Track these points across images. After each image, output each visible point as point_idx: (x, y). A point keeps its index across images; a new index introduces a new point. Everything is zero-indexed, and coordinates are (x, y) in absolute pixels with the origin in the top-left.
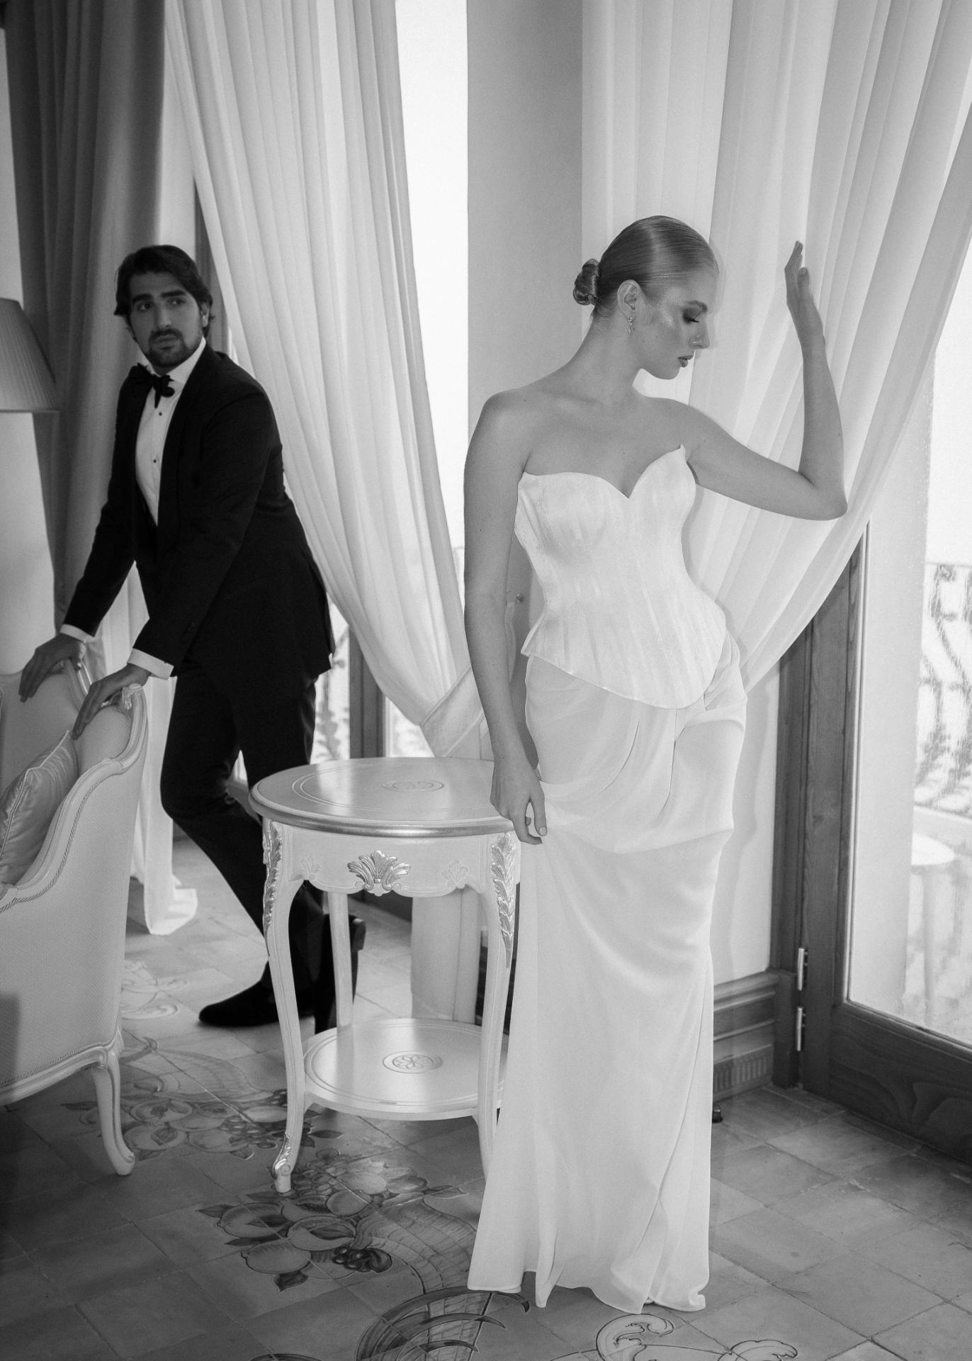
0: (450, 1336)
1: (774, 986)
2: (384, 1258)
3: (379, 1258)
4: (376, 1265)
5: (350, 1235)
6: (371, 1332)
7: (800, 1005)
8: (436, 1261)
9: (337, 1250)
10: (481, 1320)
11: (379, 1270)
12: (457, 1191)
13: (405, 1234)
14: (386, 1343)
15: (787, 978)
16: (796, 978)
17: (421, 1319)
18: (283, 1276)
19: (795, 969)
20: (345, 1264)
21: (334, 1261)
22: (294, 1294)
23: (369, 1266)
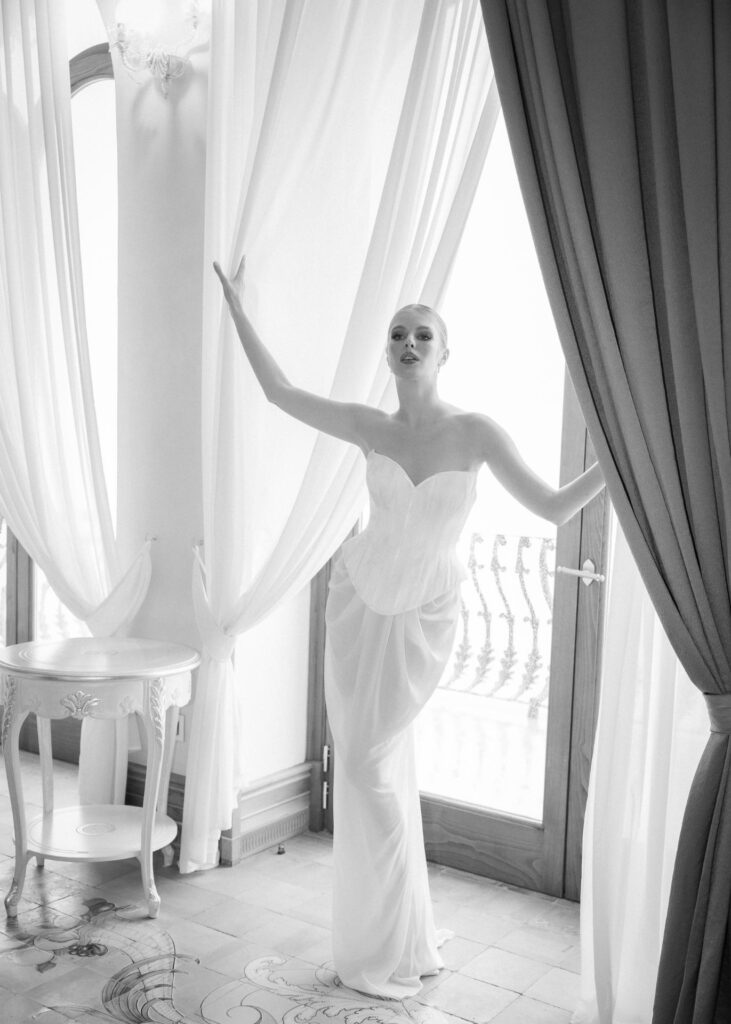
0: (157, 983)
1: (310, 771)
2: (102, 948)
3: (99, 948)
4: (97, 952)
5: (76, 938)
6: (106, 988)
7: (325, 780)
8: (135, 945)
9: (70, 947)
10: (173, 972)
11: (101, 955)
12: (135, 907)
13: (111, 934)
14: (119, 991)
15: (317, 765)
16: (323, 765)
17: (136, 976)
18: (39, 965)
19: (322, 760)
20: (78, 954)
21: (70, 953)
22: (49, 974)
23: (93, 953)
